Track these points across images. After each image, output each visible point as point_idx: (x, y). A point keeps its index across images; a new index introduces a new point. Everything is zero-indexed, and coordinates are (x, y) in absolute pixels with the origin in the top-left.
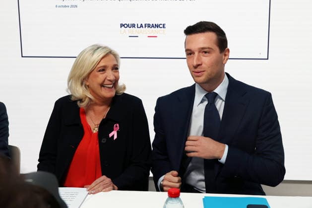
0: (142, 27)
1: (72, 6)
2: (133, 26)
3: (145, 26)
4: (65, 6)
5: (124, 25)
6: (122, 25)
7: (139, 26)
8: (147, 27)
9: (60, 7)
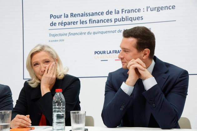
0: (111, 53)
1: (60, 40)
2: (104, 52)
3: (113, 52)
4: (56, 41)
5: (97, 52)
6: (96, 52)
7: (108, 52)
8: (114, 53)
9: (52, 41)
